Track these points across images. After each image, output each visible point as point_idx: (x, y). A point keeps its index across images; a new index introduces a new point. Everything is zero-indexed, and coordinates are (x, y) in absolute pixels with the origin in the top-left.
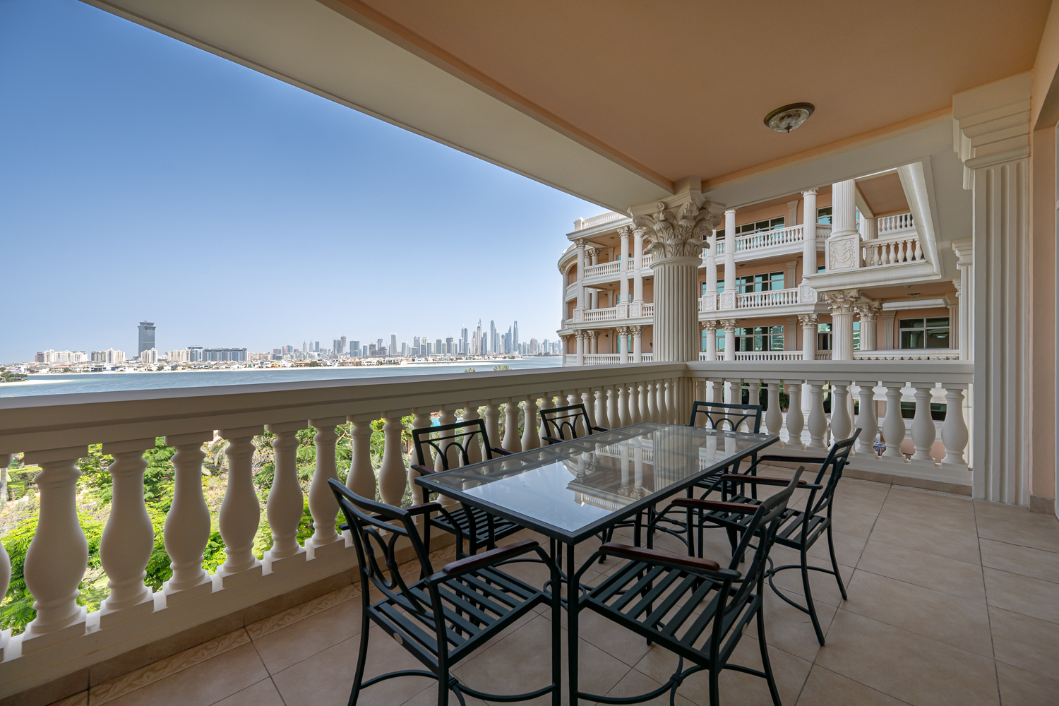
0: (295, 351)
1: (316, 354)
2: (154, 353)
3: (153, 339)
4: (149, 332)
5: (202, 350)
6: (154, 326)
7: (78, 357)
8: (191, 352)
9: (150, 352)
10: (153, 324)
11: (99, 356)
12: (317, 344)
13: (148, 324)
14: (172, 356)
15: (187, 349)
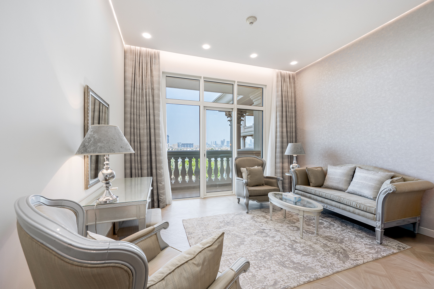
0: (209, 144)
1: (215, 145)
12: (216, 142)
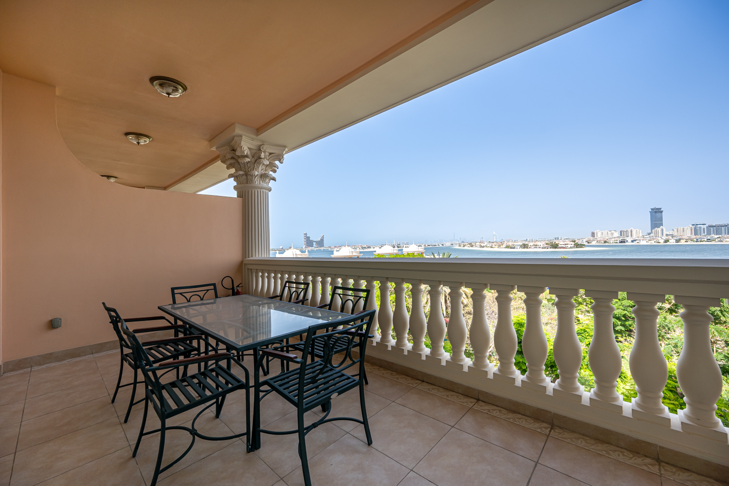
2: (662, 230)
3: (661, 219)
4: (658, 215)
5: (705, 226)
6: (662, 210)
7: (612, 234)
8: (695, 228)
9: (659, 229)
10: (661, 209)
11: (625, 233)
13: (657, 209)
14: (677, 231)
15: (691, 226)
